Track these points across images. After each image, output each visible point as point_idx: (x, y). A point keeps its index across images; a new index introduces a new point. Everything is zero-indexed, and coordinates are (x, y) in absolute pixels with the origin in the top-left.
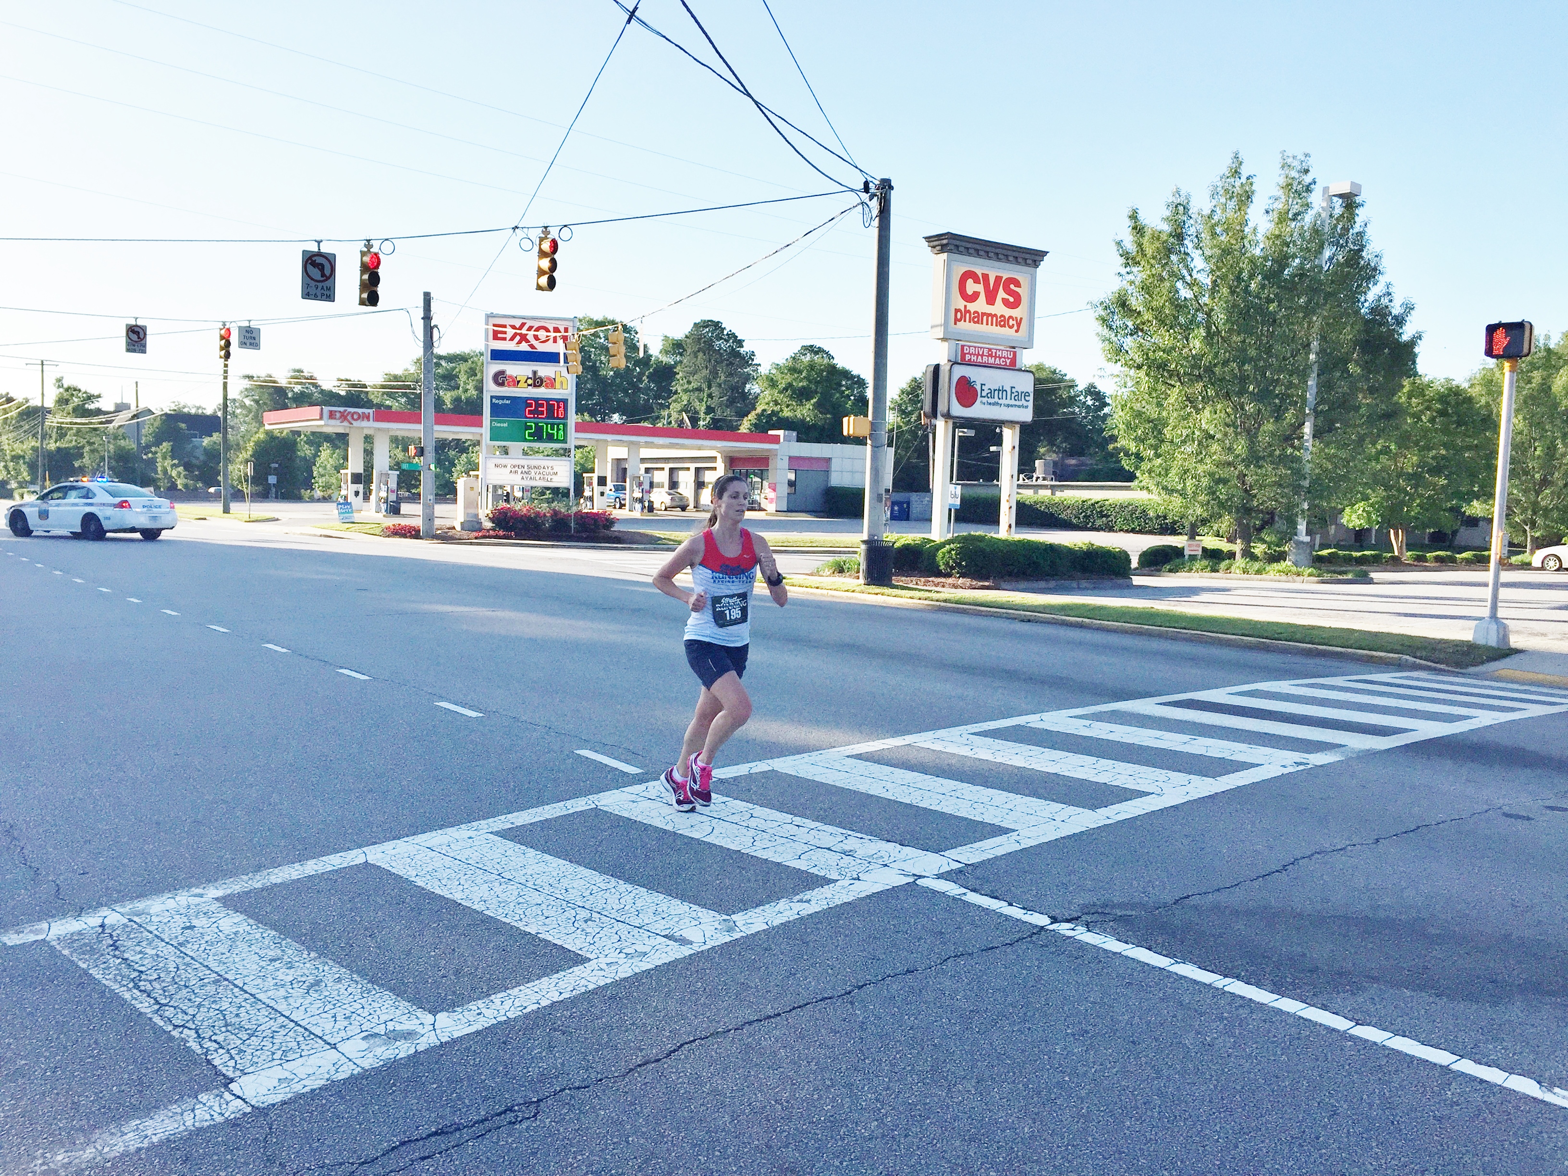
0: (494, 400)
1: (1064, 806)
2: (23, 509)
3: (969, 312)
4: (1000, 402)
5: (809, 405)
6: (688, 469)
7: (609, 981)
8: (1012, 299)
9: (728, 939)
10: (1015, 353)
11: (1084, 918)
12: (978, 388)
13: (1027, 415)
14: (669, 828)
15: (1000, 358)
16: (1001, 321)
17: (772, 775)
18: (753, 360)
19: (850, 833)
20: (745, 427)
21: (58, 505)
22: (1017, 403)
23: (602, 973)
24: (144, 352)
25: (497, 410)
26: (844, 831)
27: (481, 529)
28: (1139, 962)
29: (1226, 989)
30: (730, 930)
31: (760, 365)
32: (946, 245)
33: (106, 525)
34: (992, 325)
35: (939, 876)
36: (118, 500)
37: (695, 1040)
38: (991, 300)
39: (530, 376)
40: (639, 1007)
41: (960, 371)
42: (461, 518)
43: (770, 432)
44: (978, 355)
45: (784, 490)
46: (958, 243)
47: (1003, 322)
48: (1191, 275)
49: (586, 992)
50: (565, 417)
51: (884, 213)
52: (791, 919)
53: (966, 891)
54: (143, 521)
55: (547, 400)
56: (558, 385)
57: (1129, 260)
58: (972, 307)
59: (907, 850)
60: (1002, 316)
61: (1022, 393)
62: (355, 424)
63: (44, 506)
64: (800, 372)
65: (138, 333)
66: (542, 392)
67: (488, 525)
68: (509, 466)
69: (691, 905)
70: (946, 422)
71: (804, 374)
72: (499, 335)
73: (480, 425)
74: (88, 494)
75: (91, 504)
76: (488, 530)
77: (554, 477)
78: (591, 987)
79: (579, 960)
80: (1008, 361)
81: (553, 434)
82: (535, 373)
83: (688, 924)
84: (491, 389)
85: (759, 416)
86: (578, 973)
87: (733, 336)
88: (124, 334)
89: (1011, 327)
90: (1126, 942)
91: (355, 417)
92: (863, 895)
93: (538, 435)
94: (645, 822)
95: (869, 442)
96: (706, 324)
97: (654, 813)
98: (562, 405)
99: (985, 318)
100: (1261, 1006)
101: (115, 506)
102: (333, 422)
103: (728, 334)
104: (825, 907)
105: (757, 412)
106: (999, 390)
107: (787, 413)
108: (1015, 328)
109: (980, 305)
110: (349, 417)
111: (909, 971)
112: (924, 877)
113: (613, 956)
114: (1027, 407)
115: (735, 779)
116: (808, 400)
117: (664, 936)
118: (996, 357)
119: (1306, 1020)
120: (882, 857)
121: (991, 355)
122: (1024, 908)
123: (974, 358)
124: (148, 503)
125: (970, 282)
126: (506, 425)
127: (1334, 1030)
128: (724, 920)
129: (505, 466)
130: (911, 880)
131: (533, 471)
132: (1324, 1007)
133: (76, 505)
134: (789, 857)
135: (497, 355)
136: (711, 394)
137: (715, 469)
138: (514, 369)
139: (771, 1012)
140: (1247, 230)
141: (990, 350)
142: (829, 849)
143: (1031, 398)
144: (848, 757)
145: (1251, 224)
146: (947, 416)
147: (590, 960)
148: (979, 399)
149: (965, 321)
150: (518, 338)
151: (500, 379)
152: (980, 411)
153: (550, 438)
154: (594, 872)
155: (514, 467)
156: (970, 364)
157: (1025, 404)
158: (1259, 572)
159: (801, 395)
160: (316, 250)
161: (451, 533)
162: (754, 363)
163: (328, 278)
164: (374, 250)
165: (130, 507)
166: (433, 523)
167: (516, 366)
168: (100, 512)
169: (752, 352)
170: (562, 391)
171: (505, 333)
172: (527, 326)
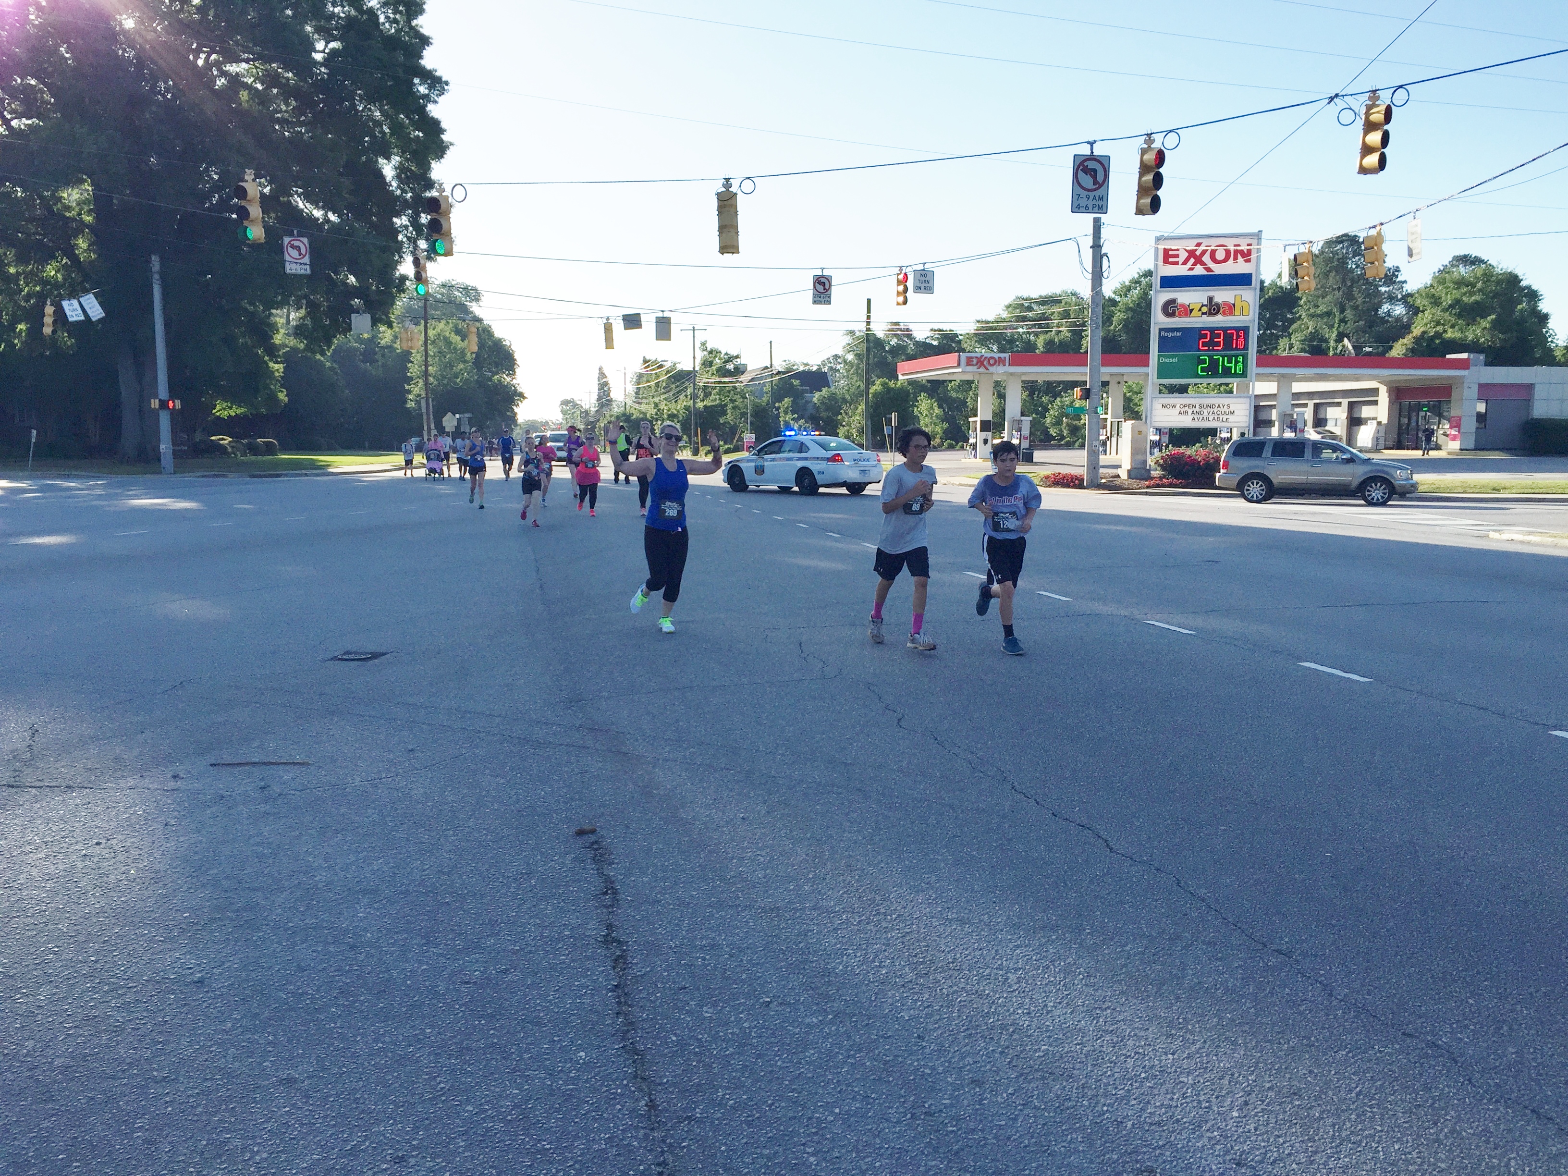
0: (1163, 333)
2: (741, 465)
5: (1485, 323)
6: (1339, 404)
20: (1398, 350)
21: (773, 460)
24: (829, 303)
25: (1165, 344)
27: (1152, 478)
31: (1405, 282)
33: (819, 479)
36: (830, 454)
39: (1205, 303)
42: (1127, 465)
43: (1448, 356)
45: (1470, 425)
50: (1246, 348)
54: (852, 475)
55: (1225, 329)
56: (1237, 312)
62: (992, 369)
63: (760, 463)
65: (824, 284)
66: (1219, 320)
67: (1156, 473)
68: (1178, 406)
71: (1477, 287)
72: (1171, 260)
73: (1147, 365)
74: (802, 448)
75: (806, 459)
76: (1161, 478)
77: (1230, 416)
81: (1230, 368)
82: (1211, 299)
84: (1159, 320)
85: (1418, 340)
88: (812, 287)
91: (992, 362)
93: (1212, 370)
96: (1340, 240)
98: (1242, 333)
101: (829, 460)
102: (970, 368)
105: (1412, 336)
107: (1450, 334)
110: (985, 363)
116: (1484, 317)
124: (858, 457)
126: (1175, 360)
129: (1174, 406)
131: (1205, 411)
133: (791, 459)
135: (1168, 282)
136: (1345, 317)
137: (1375, 403)
138: (1187, 297)
150: (1192, 260)
151: (1170, 309)
153: (1227, 372)
155: (1185, 406)
159: (1475, 312)
160: (1089, 153)
161: (1118, 482)
162: (1398, 280)
163: (1101, 186)
164: (1157, 145)
165: (842, 460)
166: (1097, 472)
167: (1188, 293)
168: (814, 467)
169: (1398, 267)
170: (1242, 318)
171: (1177, 256)
172: (1202, 248)
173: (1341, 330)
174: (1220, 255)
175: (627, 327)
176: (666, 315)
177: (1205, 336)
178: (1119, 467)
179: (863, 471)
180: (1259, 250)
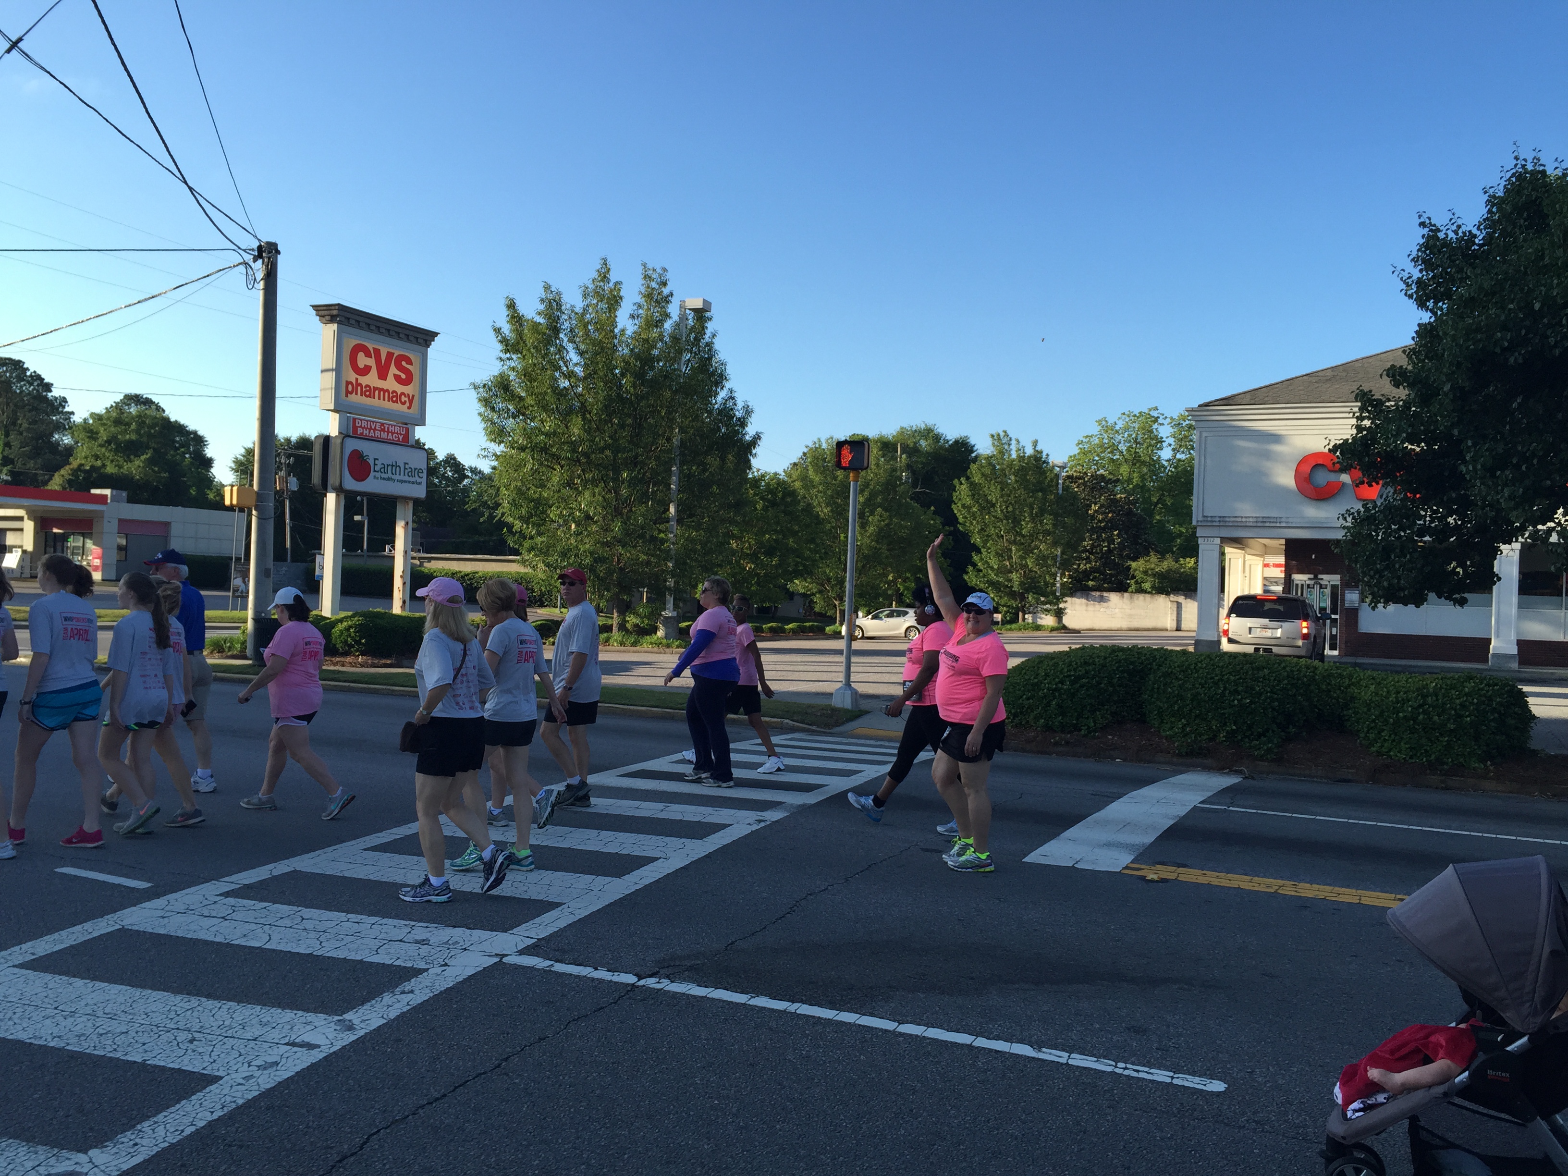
1: (594, 877)
3: (361, 385)
4: (393, 477)
5: (137, 462)
7: (257, 1093)
8: (403, 376)
9: (354, 1038)
10: (407, 430)
11: (662, 971)
12: (371, 462)
13: (421, 492)
14: (218, 939)
15: (393, 434)
16: (393, 397)
17: (295, 875)
18: (64, 407)
19: (413, 923)
20: (57, 480)
22: (411, 479)
23: (243, 1088)
26: (407, 923)
28: (724, 1001)
29: (798, 1012)
30: (351, 1028)
31: (73, 413)
32: (337, 316)
34: (384, 400)
35: (521, 952)
37: (379, 1131)
38: (383, 376)
40: (304, 1111)
41: (352, 445)
43: (93, 491)
44: (371, 429)
45: (114, 552)
46: (348, 315)
47: (395, 397)
48: (567, 367)
49: (238, 1108)
51: (271, 278)
52: (405, 1010)
53: (552, 963)
57: (510, 346)
58: (364, 380)
59: (477, 933)
60: (394, 392)
61: (415, 469)
64: (128, 424)
69: (295, 1012)
70: (337, 495)
71: (133, 426)
78: (240, 1102)
79: (208, 1080)
80: (401, 438)
83: (303, 1031)
85: (75, 472)
86: (218, 1091)
87: (38, 378)
89: (404, 403)
90: (706, 987)
92: (460, 979)
94: (189, 936)
95: (254, 512)
97: (193, 927)
99: (377, 392)
100: (829, 1021)
103: (31, 376)
104: (431, 995)
105: (71, 467)
106: (393, 466)
107: (110, 469)
108: (408, 404)
109: (372, 379)
111: (540, 1039)
112: (507, 955)
113: (244, 1071)
114: (420, 483)
115: (261, 882)
117: (285, 1044)
118: (388, 432)
119: (864, 1026)
120: (457, 943)
121: (383, 430)
122: (608, 971)
123: (366, 432)
125: (361, 356)
127: (886, 1031)
128: (339, 1021)
130: (497, 960)
132: (872, 1015)
134: (367, 951)
137: (21, 530)
139: (436, 1095)
140: (616, 331)
141: (382, 424)
142: (401, 941)
143: (424, 475)
144: (365, 850)
145: (620, 326)
146: (339, 490)
147: (221, 1078)
148: (372, 474)
149: (356, 394)
152: (372, 485)
154: (166, 994)
156: (362, 438)
157: (419, 480)
158: (634, 644)
159: (129, 449)
169: (64, 398)
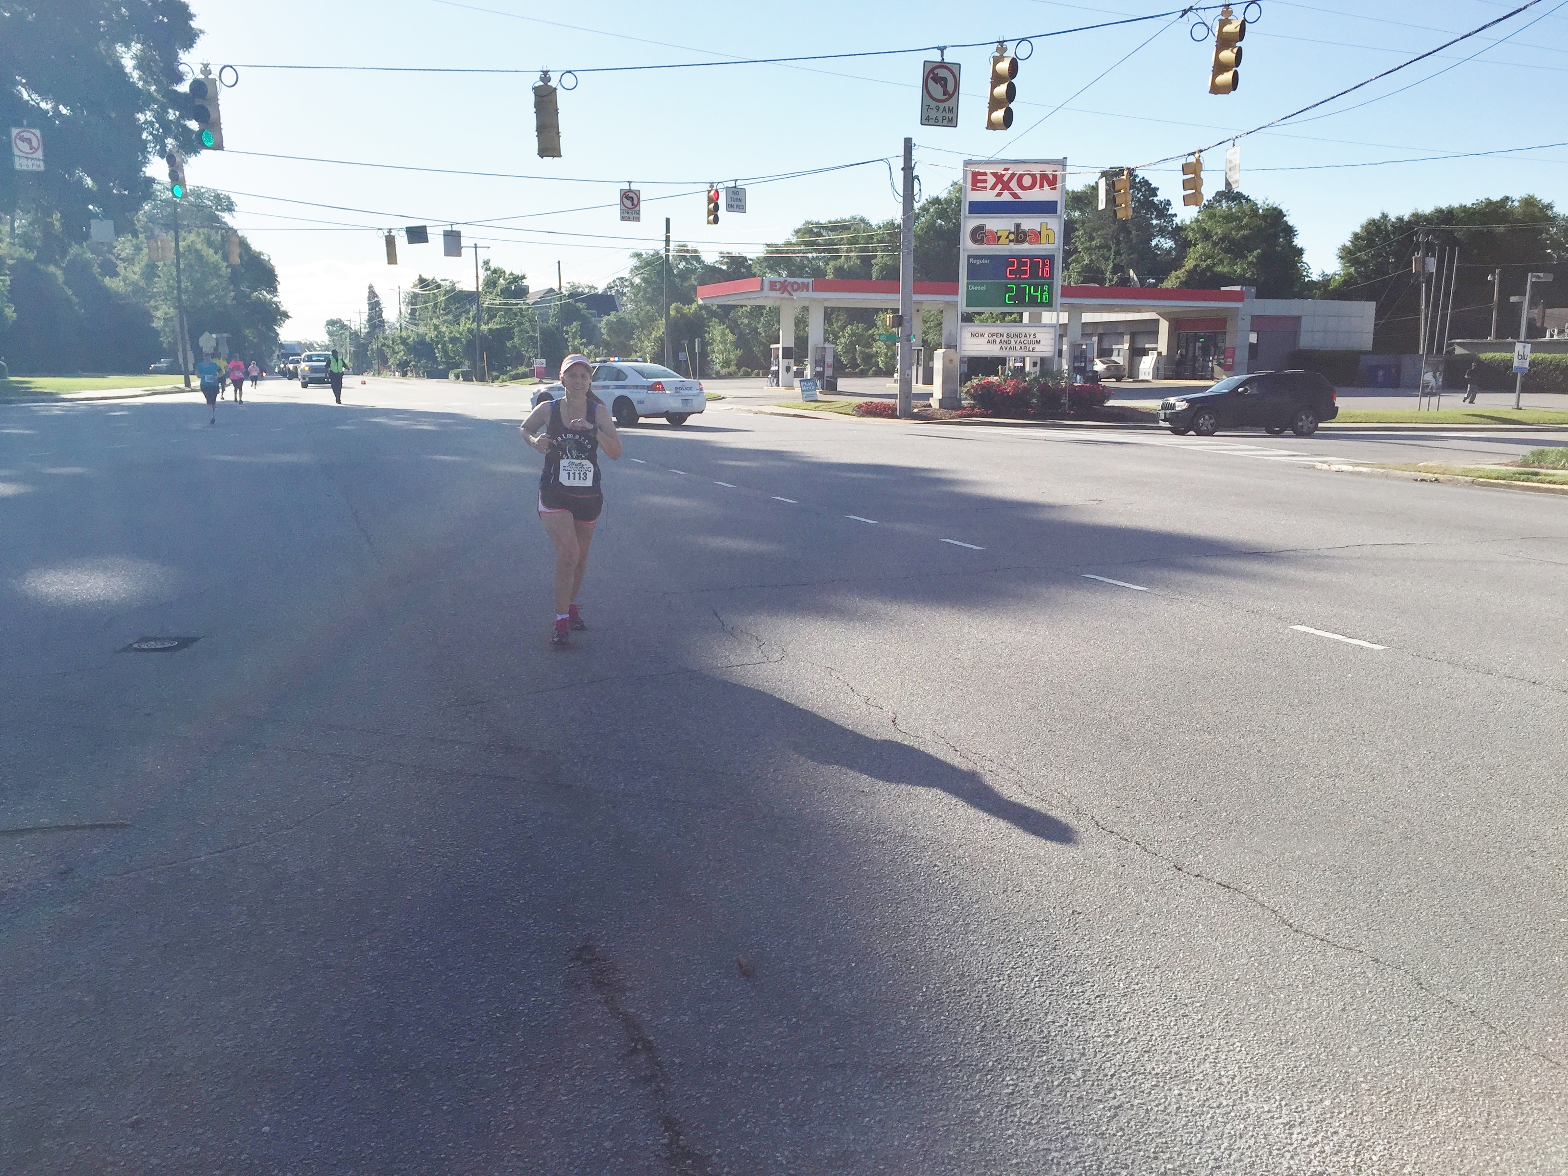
0: (971, 260)
6: (1122, 335)
20: (1171, 282)
25: (974, 272)
27: (964, 408)
33: (639, 408)
36: (650, 382)
39: (1013, 230)
42: (938, 395)
43: (1222, 289)
45: (1242, 355)
50: (1051, 277)
54: (674, 404)
55: (1031, 258)
56: (1043, 240)
62: (795, 295)
64: (1240, 219)
65: (632, 199)
66: (1025, 248)
67: (967, 403)
68: (986, 336)
71: (1244, 222)
73: (956, 292)
74: (619, 375)
75: (624, 387)
76: (972, 407)
77: (1036, 346)
81: (1036, 297)
82: (1018, 226)
84: (967, 246)
85: (1191, 273)
88: (619, 201)
91: (795, 287)
93: (1020, 299)
96: (1117, 171)
98: (1047, 262)
101: (648, 388)
102: (773, 294)
103: (1140, 182)
105: (1186, 268)
107: (1219, 269)
110: (789, 288)
116: (1251, 251)
124: (678, 385)
126: (983, 288)
129: (982, 335)
131: (1013, 340)
133: (607, 387)
135: (977, 208)
136: (1120, 250)
138: (995, 223)
150: (1000, 186)
151: (979, 235)
153: (1034, 302)
155: (992, 335)
160: (939, 59)
161: (930, 411)
162: (1169, 213)
163: (951, 96)
164: (1010, 54)
165: (663, 389)
166: (910, 403)
167: (998, 220)
168: (634, 396)
169: (1168, 201)
170: (1047, 246)
171: (985, 181)
172: (1010, 172)
173: (1116, 262)
174: (1027, 181)
175: (411, 241)
176: (455, 228)
177: (1013, 263)
178: (931, 395)
179: (686, 401)
180: (1064, 177)
